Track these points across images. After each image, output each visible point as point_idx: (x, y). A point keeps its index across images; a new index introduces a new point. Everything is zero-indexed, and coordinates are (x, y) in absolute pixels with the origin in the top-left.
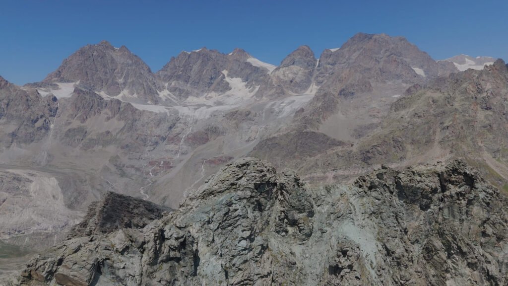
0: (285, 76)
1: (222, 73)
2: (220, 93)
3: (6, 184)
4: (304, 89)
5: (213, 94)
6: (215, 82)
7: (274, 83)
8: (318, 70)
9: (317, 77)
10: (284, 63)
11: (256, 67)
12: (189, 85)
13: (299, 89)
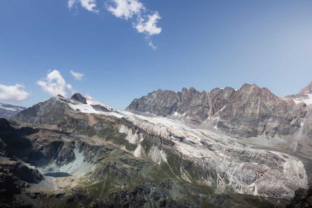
3: (269, 161)
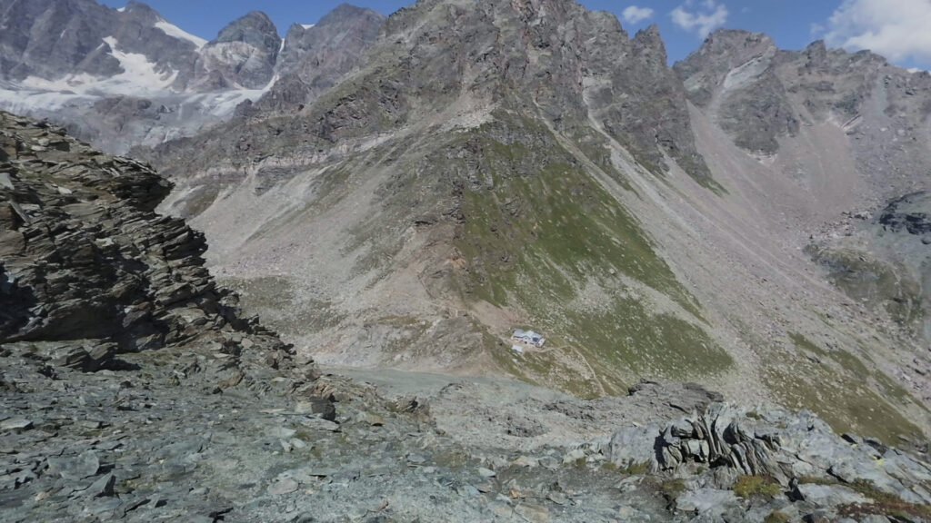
0: (226, 57)
1: (103, 41)
2: (101, 77)
4: (262, 83)
5: (85, 77)
6: (90, 57)
7: (205, 66)
8: (284, 56)
9: (282, 66)
10: (223, 36)
11: (171, 38)
12: (26, 55)
13: (253, 82)
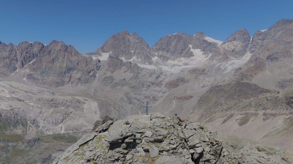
0: (229, 48)
1: (188, 46)
2: (187, 58)
3: (73, 104)
4: (242, 56)
5: (183, 59)
6: (184, 52)
7: (221, 52)
8: (252, 44)
9: (251, 48)
10: (228, 40)
11: (210, 43)
12: (169, 54)
13: (238, 56)
